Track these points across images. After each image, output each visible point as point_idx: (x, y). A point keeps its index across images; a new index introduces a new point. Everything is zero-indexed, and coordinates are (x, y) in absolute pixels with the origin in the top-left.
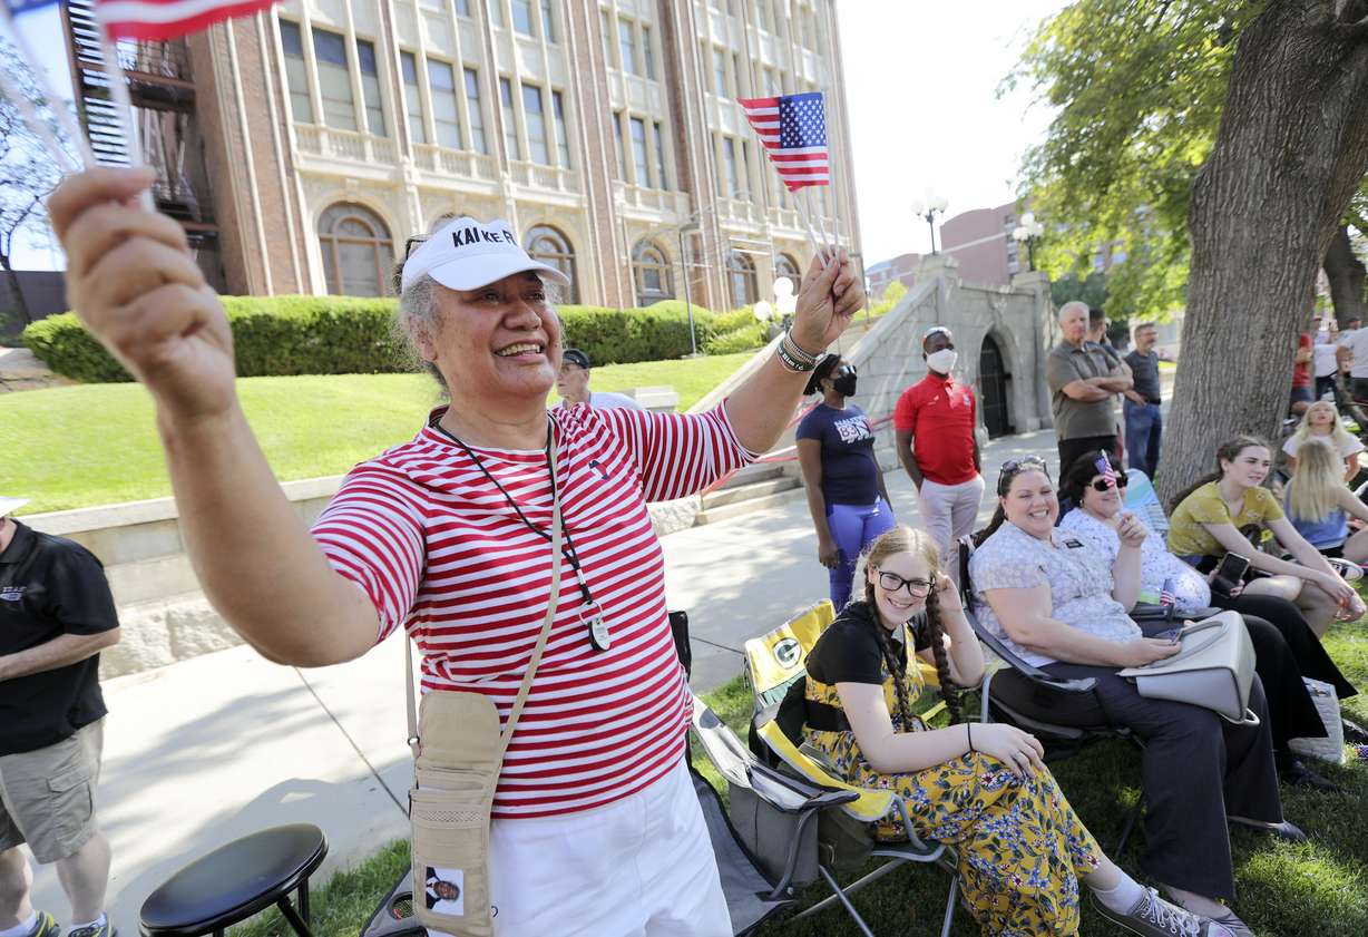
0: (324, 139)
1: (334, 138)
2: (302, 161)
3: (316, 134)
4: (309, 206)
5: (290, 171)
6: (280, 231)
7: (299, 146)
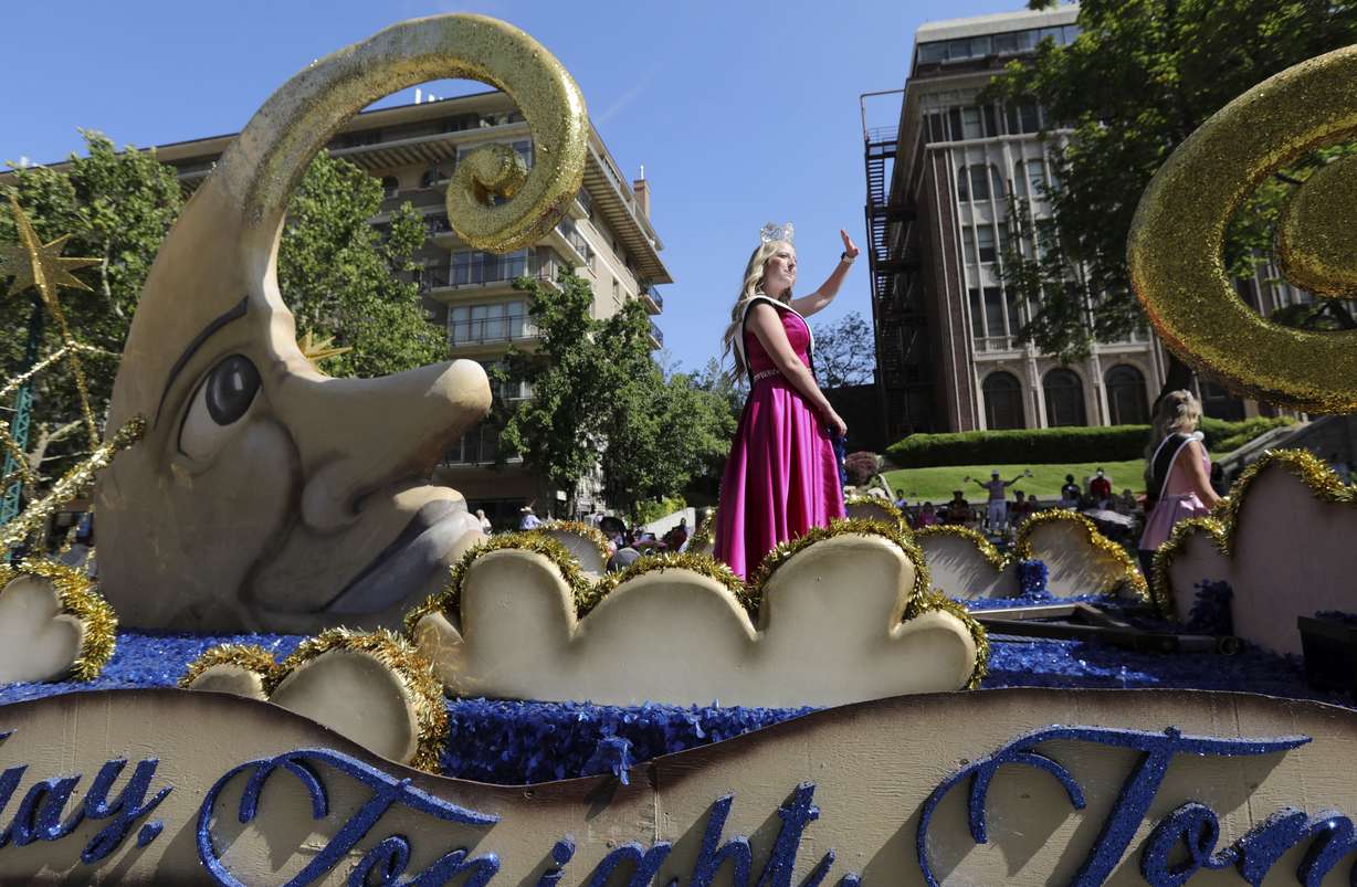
0: (988, 344)
1: (992, 342)
2: (977, 356)
3: (983, 342)
4: (979, 377)
5: (971, 363)
6: (965, 393)
7: (976, 350)
